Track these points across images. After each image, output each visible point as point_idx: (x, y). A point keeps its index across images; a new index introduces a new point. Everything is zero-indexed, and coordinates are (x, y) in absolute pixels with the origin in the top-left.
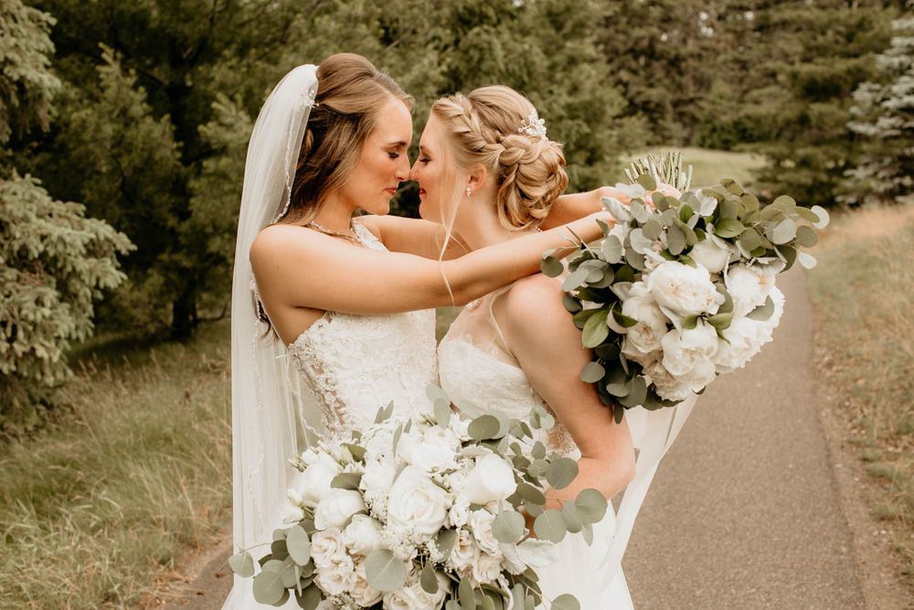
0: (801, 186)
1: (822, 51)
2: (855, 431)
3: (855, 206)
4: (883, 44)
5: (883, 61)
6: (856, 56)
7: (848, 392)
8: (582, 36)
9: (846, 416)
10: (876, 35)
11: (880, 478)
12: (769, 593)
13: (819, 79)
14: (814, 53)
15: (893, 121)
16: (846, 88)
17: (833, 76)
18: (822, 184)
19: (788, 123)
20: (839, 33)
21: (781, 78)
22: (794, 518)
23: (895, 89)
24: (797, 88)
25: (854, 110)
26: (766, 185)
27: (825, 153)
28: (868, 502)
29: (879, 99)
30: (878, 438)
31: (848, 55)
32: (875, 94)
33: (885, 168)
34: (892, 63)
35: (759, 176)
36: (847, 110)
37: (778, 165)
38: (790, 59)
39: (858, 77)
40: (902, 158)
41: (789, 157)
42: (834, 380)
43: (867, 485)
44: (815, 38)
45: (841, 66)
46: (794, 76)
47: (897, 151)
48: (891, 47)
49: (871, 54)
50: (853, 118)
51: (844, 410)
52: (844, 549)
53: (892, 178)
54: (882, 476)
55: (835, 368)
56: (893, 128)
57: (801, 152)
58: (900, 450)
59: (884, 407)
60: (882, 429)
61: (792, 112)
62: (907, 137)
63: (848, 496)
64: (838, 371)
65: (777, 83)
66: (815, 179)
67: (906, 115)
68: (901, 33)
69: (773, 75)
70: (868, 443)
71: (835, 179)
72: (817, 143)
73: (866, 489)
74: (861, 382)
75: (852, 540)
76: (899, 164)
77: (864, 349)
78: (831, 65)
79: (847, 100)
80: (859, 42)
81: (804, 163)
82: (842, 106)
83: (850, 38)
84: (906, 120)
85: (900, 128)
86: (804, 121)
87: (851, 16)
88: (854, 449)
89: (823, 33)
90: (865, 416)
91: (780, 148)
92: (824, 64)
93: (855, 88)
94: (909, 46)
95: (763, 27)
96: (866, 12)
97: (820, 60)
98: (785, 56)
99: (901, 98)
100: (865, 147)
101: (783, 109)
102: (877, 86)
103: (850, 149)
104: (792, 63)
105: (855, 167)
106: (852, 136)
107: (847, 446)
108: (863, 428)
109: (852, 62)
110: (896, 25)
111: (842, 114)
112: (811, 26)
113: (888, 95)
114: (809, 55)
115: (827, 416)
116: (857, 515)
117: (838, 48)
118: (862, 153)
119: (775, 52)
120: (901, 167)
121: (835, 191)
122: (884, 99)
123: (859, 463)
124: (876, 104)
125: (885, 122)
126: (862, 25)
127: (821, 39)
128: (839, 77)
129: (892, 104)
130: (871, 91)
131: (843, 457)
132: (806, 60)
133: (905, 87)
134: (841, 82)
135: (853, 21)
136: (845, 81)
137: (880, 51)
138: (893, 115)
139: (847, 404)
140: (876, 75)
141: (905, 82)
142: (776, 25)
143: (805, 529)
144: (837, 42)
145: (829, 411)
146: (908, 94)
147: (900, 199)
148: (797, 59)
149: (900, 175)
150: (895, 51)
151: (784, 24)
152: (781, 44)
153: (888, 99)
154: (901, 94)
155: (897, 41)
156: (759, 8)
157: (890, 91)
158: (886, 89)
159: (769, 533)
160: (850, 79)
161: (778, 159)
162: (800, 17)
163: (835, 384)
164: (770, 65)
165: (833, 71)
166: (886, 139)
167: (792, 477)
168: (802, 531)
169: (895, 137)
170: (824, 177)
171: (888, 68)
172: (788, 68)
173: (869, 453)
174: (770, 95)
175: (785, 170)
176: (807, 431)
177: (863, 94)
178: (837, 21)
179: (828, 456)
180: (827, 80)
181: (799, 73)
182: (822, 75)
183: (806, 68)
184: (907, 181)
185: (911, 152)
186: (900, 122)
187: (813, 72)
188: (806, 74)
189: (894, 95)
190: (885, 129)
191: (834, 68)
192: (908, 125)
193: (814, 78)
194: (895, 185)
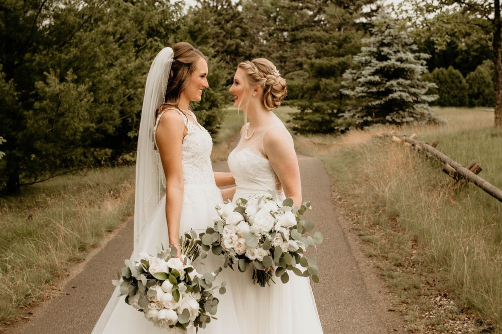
0: (315, 122)
1: (326, 53)
2: (355, 225)
3: (343, 132)
4: (356, 50)
5: (357, 59)
6: (343, 56)
7: (350, 210)
8: (207, 43)
9: (350, 219)
10: (353, 45)
11: (368, 242)
12: (325, 284)
13: (324, 67)
14: (322, 54)
15: (362, 88)
16: (338, 72)
17: (332, 66)
18: (326, 121)
19: (308, 89)
20: (334, 44)
21: (305, 66)
22: (332, 257)
23: (363, 72)
24: (313, 71)
25: (343, 83)
26: (297, 121)
27: (328, 105)
28: (363, 250)
29: (355, 78)
30: (366, 227)
31: (339, 56)
32: (353, 75)
33: (358, 112)
34: (362, 60)
35: (294, 117)
36: (340, 83)
37: (303, 111)
38: (309, 56)
39: (344, 67)
40: (367, 107)
41: (310, 107)
42: (343, 205)
43: (362, 245)
44: (322, 47)
45: (335, 61)
46: (312, 65)
47: (364, 104)
48: (361, 52)
49: (350, 56)
50: (343, 87)
51: (349, 217)
52: (355, 268)
53: (362, 117)
54: (368, 241)
55: (343, 200)
56: (363, 92)
57: (315, 104)
58: (375, 231)
59: (367, 214)
60: (367, 223)
61: (310, 84)
62: (369, 97)
63: (354, 249)
64: (344, 202)
65: (302, 69)
66: (323, 118)
67: (368, 85)
68: (366, 45)
69: (300, 65)
70: (361, 229)
71: (333, 119)
72: (324, 99)
73: (362, 246)
74: (355, 206)
75: (358, 264)
76: (365, 111)
77: (357, 192)
78: (331, 60)
79: (339, 78)
80: (344, 48)
81: (317, 110)
82: (336, 81)
83: (340, 46)
84: (369, 88)
85: (366, 92)
86: (317, 88)
87: (340, 35)
88: (355, 231)
89: (327, 44)
90: (358, 219)
91: (304, 103)
92: (327, 60)
93: (343, 71)
94: (370, 51)
95: (294, 41)
96: (348, 33)
97: (325, 58)
98: (307, 55)
99: (366, 77)
100: (348, 102)
101: (306, 83)
102: (354, 71)
103: (340, 103)
104: (310, 59)
105: (344, 112)
106: (342, 97)
107: (351, 231)
108: (359, 223)
109: (342, 59)
110: (364, 41)
111: (337, 85)
112: (320, 40)
113: (360, 76)
114: (319, 54)
115: (341, 219)
116: (359, 256)
117: (334, 51)
118: (347, 105)
119: (302, 53)
120: (366, 112)
121: (332, 125)
122: (358, 78)
123: (357, 237)
124: (354, 80)
125: (358, 89)
126: (346, 40)
127: (325, 47)
128: (335, 67)
129: (362, 80)
130: (352, 73)
131: (350, 235)
132: (317, 57)
133: (369, 72)
134: (336, 69)
135: (341, 38)
136: (338, 68)
137: (356, 54)
138: (362, 86)
139: (350, 214)
140: (352, 66)
141: (369, 69)
142: (301, 39)
143: (337, 261)
144: (333, 48)
145: (342, 217)
146: (370, 75)
147: (367, 128)
148: (313, 56)
149: (366, 116)
150: (363, 53)
151: (306, 39)
152: (304, 49)
153: (360, 78)
154: (366, 75)
155: (363, 49)
156: (293, 30)
157: (361, 73)
158: (358, 73)
159: (321, 263)
160: (340, 68)
161: (303, 108)
162: (315, 35)
163: (343, 207)
164: (299, 59)
165: (331, 63)
166: (359, 98)
167: (328, 243)
168: (336, 262)
169: (363, 97)
170: (327, 118)
171: (359, 62)
172: (309, 61)
173: (362, 232)
174: (298, 75)
175: (307, 114)
176: (333, 225)
177: (347, 75)
178: (334, 37)
179: (344, 235)
180: (328, 68)
181: (314, 63)
182: (326, 65)
183: (318, 61)
184: (369, 119)
185: (372, 104)
186: (366, 89)
187: (321, 64)
188: (318, 64)
189: (363, 76)
190: (359, 93)
191: (332, 62)
192: (370, 91)
193: (322, 67)
194: (364, 121)
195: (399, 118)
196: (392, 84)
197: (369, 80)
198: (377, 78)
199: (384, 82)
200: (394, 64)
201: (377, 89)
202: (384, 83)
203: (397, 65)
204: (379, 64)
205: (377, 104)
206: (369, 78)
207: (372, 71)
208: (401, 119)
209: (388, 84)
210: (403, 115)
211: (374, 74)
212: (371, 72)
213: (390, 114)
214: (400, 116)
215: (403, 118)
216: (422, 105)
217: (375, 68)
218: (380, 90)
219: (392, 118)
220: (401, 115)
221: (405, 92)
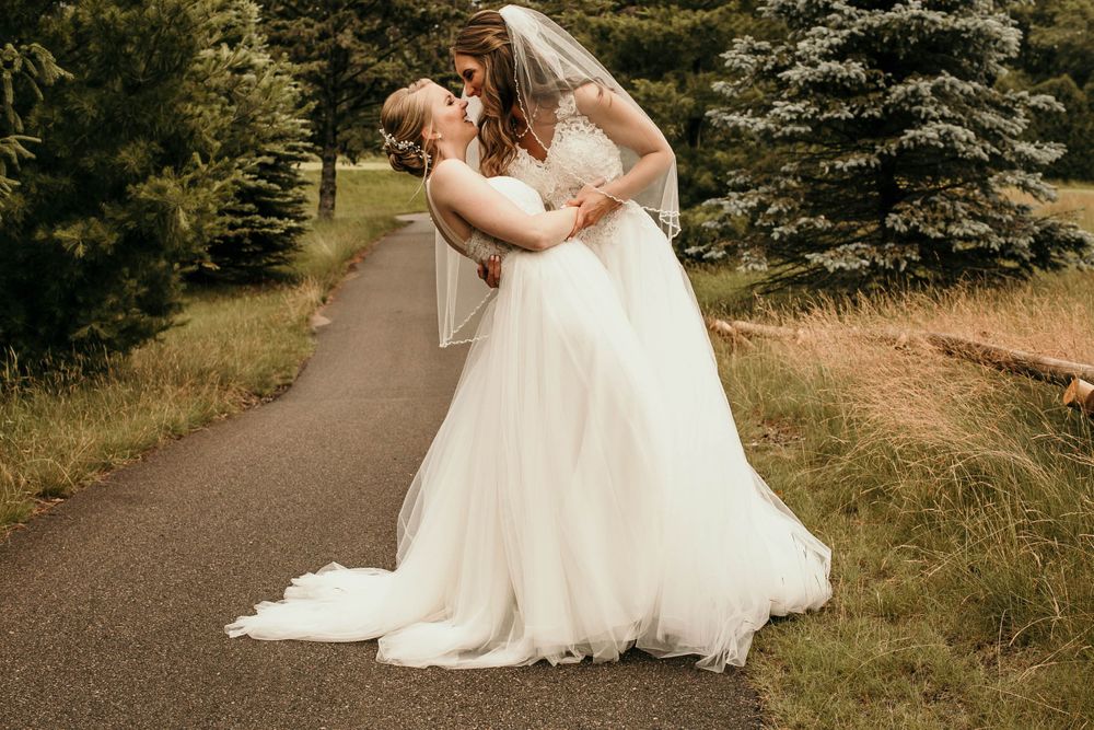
15: (799, 107)
32: (761, 58)
56: (800, 120)
78: (666, 20)
84: (824, 108)
85: (813, 121)
92: (652, 18)
99: (814, 65)
102: (765, 45)
125: (783, 109)
128: (678, 40)
129: (796, 73)
130: (755, 52)
141: (823, 36)
146: (826, 57)
153: (790, 67)
154: (813, 58)
157: (792, 51)
158: (781, 49)
165: (666, 28)
177: (738, 56)
180: (656, 42)
181: (610, 30)
182: (649, 33)
183: (623, 21)
184: (821, 222)
185: (832, 168)
186: (812, 110)
187: (634, 29)
188: (622, 32)
189: (800, 59)
190: (784, 123)
191: (670, 24)
192: (826, 115)
193: (637, 40)
194: (799, 228)
195: (934, 222)
196: (915, 93)
197: (826, 75)
198: (855, 69)
199: (881, 83)
200: (921, 18)
201: (852, 111)
202: (878, 89)
203: (934, 23)
204: (860, 16)
205: (851, 169)
206: (824, 66)
207: (835, 41)
208: (942, 225)
209: (898, 90)
210: (950, 213)
211: (839, 54)
212: (831, 47)
213: (898, 207)
214: (938, 215)
215: (948, 221)
216: (1020, 175)
217: (846, 32)
218: (865, 115)
219: (907, 223)
220: (943, 210)
221: (960, 123)
